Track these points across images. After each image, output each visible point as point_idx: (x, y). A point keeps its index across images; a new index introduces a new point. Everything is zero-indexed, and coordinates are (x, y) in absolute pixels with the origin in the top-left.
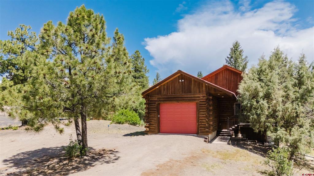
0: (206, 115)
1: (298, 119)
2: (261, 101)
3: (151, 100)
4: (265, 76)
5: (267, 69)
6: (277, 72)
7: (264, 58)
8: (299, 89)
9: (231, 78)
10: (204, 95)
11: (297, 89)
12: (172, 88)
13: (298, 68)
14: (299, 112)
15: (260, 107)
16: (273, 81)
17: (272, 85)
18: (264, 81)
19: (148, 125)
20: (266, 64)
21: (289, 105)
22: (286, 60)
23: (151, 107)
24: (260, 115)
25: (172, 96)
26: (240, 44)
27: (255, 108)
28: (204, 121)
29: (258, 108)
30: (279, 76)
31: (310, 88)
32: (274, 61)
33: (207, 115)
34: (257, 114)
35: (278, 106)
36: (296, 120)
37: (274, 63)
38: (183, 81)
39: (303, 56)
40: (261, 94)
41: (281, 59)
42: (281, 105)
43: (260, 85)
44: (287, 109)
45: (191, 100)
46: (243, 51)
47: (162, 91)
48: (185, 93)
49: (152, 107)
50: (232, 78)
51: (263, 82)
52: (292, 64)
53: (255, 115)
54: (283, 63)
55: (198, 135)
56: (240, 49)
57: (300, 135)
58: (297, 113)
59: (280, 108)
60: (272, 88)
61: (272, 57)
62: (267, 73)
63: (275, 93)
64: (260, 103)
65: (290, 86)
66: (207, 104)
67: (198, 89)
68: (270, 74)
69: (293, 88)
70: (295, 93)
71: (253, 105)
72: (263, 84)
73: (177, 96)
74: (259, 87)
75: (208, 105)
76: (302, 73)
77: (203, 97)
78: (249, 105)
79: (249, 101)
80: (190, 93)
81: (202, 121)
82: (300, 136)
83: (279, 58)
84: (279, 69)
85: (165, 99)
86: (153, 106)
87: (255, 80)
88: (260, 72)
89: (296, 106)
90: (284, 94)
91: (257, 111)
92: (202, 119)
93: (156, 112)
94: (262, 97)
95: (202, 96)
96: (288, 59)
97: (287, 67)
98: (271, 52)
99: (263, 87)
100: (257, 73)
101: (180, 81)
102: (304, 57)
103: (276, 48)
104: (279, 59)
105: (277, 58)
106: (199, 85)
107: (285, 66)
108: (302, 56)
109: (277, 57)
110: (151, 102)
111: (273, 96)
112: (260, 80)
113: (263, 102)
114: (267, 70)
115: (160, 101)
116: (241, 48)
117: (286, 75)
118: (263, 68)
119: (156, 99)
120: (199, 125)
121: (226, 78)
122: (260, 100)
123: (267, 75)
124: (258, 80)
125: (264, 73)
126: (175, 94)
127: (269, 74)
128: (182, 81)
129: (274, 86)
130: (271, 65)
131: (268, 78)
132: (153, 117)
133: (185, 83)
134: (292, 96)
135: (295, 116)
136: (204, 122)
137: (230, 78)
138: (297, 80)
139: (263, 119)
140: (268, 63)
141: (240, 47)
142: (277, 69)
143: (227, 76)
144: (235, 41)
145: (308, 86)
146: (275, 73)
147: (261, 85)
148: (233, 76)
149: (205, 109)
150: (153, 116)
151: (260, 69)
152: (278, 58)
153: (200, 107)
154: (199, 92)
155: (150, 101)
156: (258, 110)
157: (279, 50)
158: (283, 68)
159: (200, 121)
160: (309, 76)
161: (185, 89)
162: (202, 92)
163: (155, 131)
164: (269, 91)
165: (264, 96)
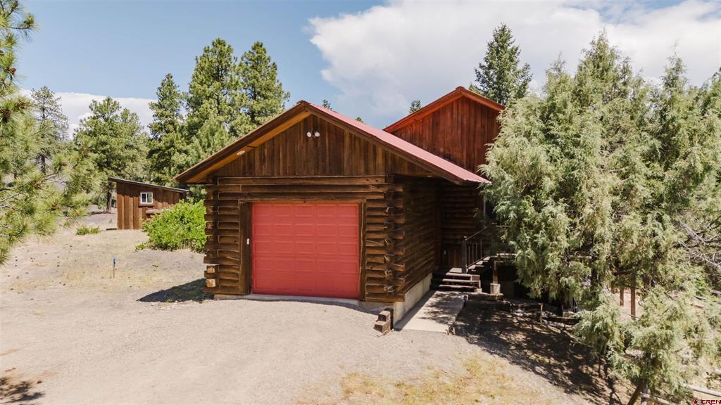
0: (385, 243)
1: (660, 267)
2: (550, 208)
3: (223, 191)
4: (562, 125)
5: (569, 103)
6: (598, 114)
7: (562, 70)
8: (666, 170)
9: (475, 123)
10: (381, 181)
11: (658, 168)
12: (285, 156)
13: (661, 102)
14: (663, 244)
15: (546, 225)
16: (584, 142)
17: (583, 155)
18: (559, 140)
19: (212, 270)
20: (567, 89)
21: (631, 221)
22: (627, 77)
23: (222, 213)
24: (544, 248)
25: (288, 183)
26: (512, 34)
27: (530, 226)
28: (380, 260)
29: (540, 228)
30: (604, 125)
31: (700, 168)
32: (589, 80)
33: (388, 244)
34: (534, 245)
35: (599, 222)
36: (656, 269)
37: (590, 84)
38: (317, 134)
39: (677, 64)
40: (549, 184)
41: (610, 73)
42: (608, 221)
43: (548, 152)
44: (627, 234)
45: (343, 194)
46: (518, 51)
47: (257, 164)
48: (324, 173)
49: (226, 213)
50: (479, 125)
51: (557, 144)
52: (642, 87)
53: (529, 249)
54: (615, 86)
55: (364, 303)
56: (512, 46)
57: (669, 323)
58: (657, 246)
59: (605, 230)
60: (583, 164)
61: (583, 66)
62: (568, 117)
63: (590, 182)
64: (546, 210)
65: (637, 160)
66: (387, 211)
67: (362, 162)
68: (577, 120)
69: (648, 166)
70: (653, 181)
71: (525, 215)
72: (556, 151)
73: (301, 182)
74: (543, 158)
75: (389, 213)
76: (673, 119)
77: (378, 186)
78: (512, 215)
79: (513, 203)
80: (340, 174)
81: (374, 261)
82: (668, 327)
83: (607, 71)
84: (605, 101)
85: (266, 191)
86: (230, 209)
87: (535, 135)
88: (549, 112)
89: (654, 226)
90: (619, 182)
91: (536, 238)
92: (374, 256)
93: (238, 230)
94: (552, 192)
95: (374, 183)
96: (630, 72)
97: (629, 97)
98: (584, 50)
99: (555, 161)
100: (539, 114)
101: (309, 135)
102: (678, 68)
103: (596, 40)
104: (605, 73)
105: (601, 69)
106: (366, 150)
107: (623, 94)
108: (674, 66)
109: (598, 67)
110: (223, 198)
111: (584, 190)
112: (549, 137)
113: (555, 211)
114: (570, 105)
115: (249, 194)
116: (513, 44)
117: (625, 122)
118: (558, 100)
119: (240, 190)
120: (364, 272)
121: (462, 124)
122: (547, 202)
123: (570, 122)
124: (542, 136)
125: (561, 116)
126: (294, 174)
127: (574, 119)
128: (313, 134)
129: (589, 159)
130: (580, 91)
131: (570, 132)
132: (228, 244)
133: (323, 143)
134: (643, 191)
135: (650, 257)
136: (379, 264)
137: (472, 123)
138: (659, 138)
139: (554, 264)
140: (572, 84)
141: (511, 40)
142: (600, 103)
143: (465, 119)
144: (501, 26)
145: (695, 162)
146: (591, 118)
147: (551, 152)
148: (479, 120)
149: (383, 224)
150: (231, 241)
151: (551, 102)
152: (603, 71)
153: (369, 216)
154: (367, 171)
155: (221, 195)
156: (538, 233)
157: (606, 46)
158: (615, 100)
159: (369, 259)
160: (695, 127)
161: (324, 161)
162: (375, 173)
163: (234, 288)
164: (573, 175)
165: (557, 189)
